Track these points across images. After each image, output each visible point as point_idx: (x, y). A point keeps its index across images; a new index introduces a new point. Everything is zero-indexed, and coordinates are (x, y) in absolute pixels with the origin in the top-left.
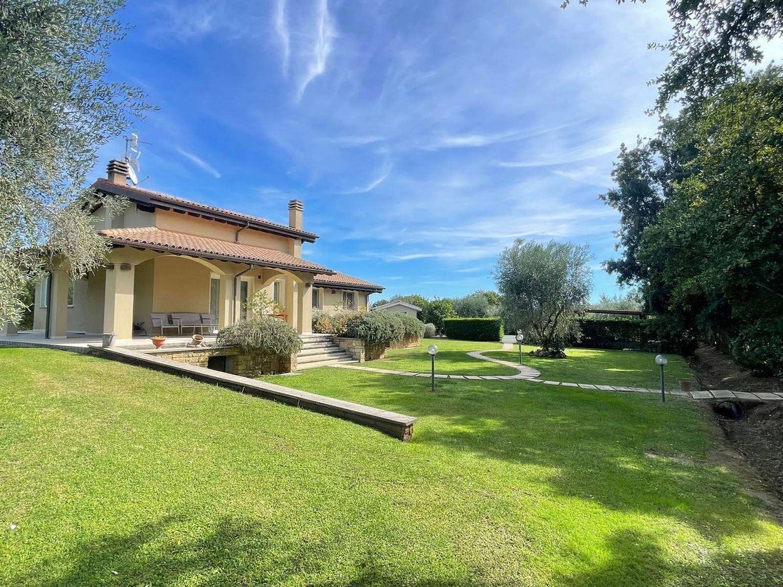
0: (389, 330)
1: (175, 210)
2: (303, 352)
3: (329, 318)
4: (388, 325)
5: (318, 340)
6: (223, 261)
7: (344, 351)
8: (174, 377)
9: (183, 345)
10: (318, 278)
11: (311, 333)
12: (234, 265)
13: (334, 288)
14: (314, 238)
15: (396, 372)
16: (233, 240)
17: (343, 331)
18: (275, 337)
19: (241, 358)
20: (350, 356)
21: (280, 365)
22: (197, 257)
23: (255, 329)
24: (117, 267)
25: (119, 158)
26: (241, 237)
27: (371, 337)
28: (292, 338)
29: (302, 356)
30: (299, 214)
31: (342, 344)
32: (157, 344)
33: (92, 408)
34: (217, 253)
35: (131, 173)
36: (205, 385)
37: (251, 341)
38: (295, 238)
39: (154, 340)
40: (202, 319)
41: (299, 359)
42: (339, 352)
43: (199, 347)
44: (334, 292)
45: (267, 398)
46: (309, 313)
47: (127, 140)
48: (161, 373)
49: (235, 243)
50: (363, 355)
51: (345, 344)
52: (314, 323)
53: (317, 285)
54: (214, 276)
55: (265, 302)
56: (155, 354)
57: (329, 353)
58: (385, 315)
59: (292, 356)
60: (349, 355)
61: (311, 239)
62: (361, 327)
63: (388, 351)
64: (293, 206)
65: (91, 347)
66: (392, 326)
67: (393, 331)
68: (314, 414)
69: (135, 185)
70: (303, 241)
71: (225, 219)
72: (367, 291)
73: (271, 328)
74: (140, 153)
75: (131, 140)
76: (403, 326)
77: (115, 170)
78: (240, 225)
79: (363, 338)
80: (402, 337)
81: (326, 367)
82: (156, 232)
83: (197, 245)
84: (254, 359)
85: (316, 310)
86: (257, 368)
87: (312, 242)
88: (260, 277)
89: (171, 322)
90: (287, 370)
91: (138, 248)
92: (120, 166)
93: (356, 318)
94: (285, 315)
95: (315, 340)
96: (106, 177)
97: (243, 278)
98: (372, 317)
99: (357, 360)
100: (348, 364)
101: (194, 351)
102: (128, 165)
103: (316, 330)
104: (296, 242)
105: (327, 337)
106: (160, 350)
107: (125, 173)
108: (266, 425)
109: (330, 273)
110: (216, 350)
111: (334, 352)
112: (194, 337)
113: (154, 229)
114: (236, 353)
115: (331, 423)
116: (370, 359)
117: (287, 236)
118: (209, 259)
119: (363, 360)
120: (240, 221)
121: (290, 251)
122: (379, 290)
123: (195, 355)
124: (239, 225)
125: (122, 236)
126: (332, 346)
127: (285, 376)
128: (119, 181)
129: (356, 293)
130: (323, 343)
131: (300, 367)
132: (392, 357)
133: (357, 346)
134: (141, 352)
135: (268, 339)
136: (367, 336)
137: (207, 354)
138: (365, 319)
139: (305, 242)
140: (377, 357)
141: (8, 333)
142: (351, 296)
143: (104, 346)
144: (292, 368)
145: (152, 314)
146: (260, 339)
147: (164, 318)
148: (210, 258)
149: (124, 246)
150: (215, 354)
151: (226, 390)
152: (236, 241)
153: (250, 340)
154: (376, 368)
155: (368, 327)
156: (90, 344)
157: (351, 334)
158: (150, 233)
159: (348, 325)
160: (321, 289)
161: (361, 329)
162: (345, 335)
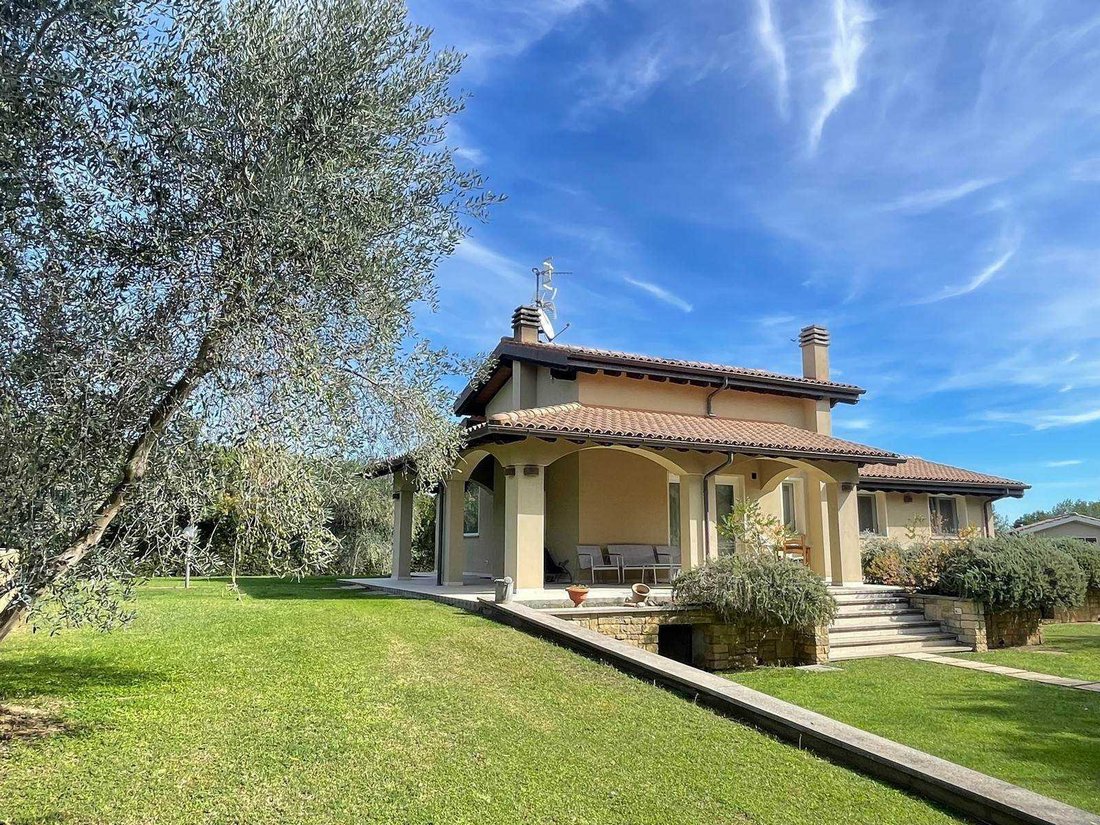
0: (1042, 582)
1: (606, 372)
2: (840, 623)
3: (900, 552)
4: (1039, 569)
5: (876, 598)
6: (680, 450)
7: (936, 624)
8: (588, 662)
9: (618, 602)
10: (866, 471)
11: (860, 585)
12: (703, 457)
13: (908, 491)
14: (855, 393)
15: (1066, 681)
16: (702, 410)
17: (929, 581)
18: (778, 592)
19: (717, 629)
20: (950, 635)
21: (797, 648)
22: (637, 446)
23: (738, 576)
24: (519, 472)
25: (528, 303)
26: (717, 407)
27: (997, 595)
28: (814, 594)
29: (840, 631)
30: (821, 353)
31: (929, 609)
32: (576, 598)
33: (444, 709)
34: (670, 438)
35: (545, 323)
36: (633, 682)
37: (731, 599)
38: (818, 398)
39: (571, 593)
40: (656, 555)
41: (834, 638)
42: (926, 626)
43: (643, 606)
44: (908, 499)
45: (743, 722)
46: (854, 542)
47: (538, 275)
48: (568, 653)
49: (705, 417)
50: (981, 635)
51: (937, 608)
52: (866, 563)
53: (869, 485)
54: (673, 478)
55: (759, 523)
56: (569, 617)
57: (902, 627)
58: (1029, 546)
59: (818, 630)
60: (948, 634)
61: (850, 398)
62: (970, 573)
63: (1046, 629)
64: (808, 338)
65: (482, 602)
66: (1050, 572)
67: (1053, 583)
68: (836, 769)
69: (550, 340)
70: (833, 402)
71: (684, 377)
72: (986, 494)
73: (769, 572)
74: (556, 290)
75: (543, 273)
76: (1080, 572)
77: (522, 322)
78: (713, 385)
79: (978, 597)
80: (1082, 597)
81: (893, 658)
82: (579, 410)
83: (638, 426)
84: (742, 632)
85: (870, 536)
86: (749, 650)
87: (852, 402)
88: (754, 476)
89: (607, 560)
90: (808, 658)
91: (546, 439)
92: (529, 315)
93: (958, 552)
94: (806, 549)
95: (868, 599)
96: (511, 334)
97: (721, 479)
98: (998, 550)
99: (967, 645)
100: (944, 654)
101: (635, 614)
102: (540, 311)
103: (872, 579)
104: (819, 404)
105: (896, 594)
106: (581, 609)
107: (536, 324)
108: (726, 785)
109: (892, 461)
110: (672, 613)
111: (910, 626)
112: (635, 587)
113: (575, 406)
114: (708, 620)
115: (873, 799)
116: (1001, 645)
117: (800, 395)
118: (656, 448)
119: (982, 647)
120: (712, 376)
121: (809, 424)
122: (1016, 491)
123: (635, 620)
124: (710, 385)
125: (524, 421)
126: (908, 613)
127: (803, 672)
128: (528, 338)
129: (961, 499)
130: (887, 606)
131: (835, 654)
132: (1056, 643)
133: (965, 614)
134: (547, 613)
135: (765, 598)
136: (987, 593)
137: (656, 620)
138: (980, 555)
139: (839, 404)
140: (1020, 641)
141: (399, 576)
142: (948, 508)
143: (497, 601)
144: (820, 655)
145: (578, 547)
146: (750, 595)
147: (597, 553)
148: (657, 446)
149: (525, 438)
150: (671, 620)
151: (669, 695)
152: (708, 415)
153: (730, 596)
154: (1014, 666)
155: (988, 573)
156: (480, 596)
157: (950, 588)
158: (568, 413)
159: (941, 569)
160: (880, 494)
161: (971, 578)
162: (935, 590)
